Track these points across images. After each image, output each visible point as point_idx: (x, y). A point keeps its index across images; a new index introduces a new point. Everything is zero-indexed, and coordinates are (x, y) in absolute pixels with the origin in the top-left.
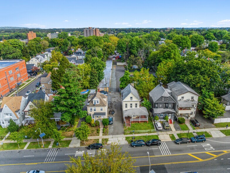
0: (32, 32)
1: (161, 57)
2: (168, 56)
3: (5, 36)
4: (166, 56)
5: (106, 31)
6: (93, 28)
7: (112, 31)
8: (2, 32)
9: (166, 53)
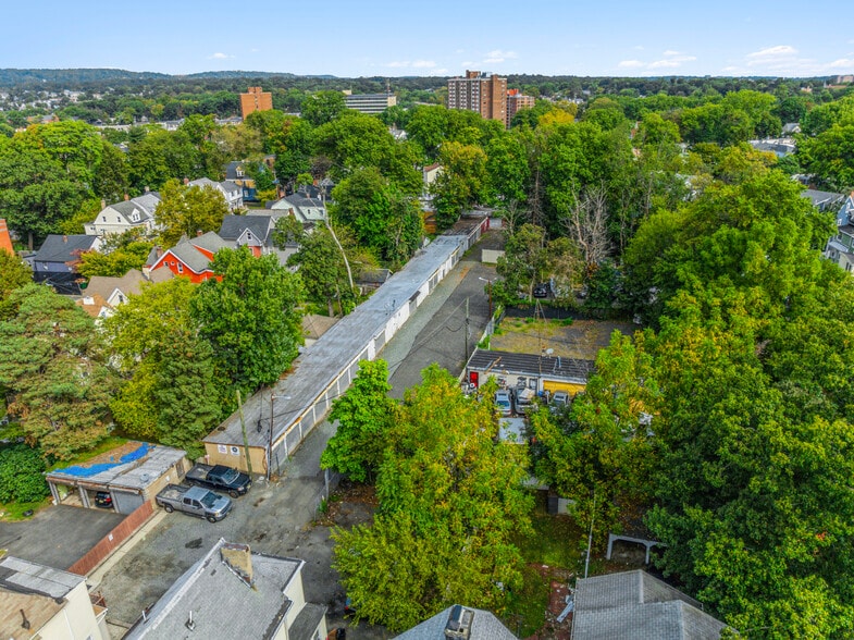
0: (259, 90)
1: (684, 260)
2: (729, 259)
3: (186, 102)
4: (715, 255)
5: (561, 89)
6: (484, 75)
7: (585, 88)
8: (198, 87)
9: (718, 240)
